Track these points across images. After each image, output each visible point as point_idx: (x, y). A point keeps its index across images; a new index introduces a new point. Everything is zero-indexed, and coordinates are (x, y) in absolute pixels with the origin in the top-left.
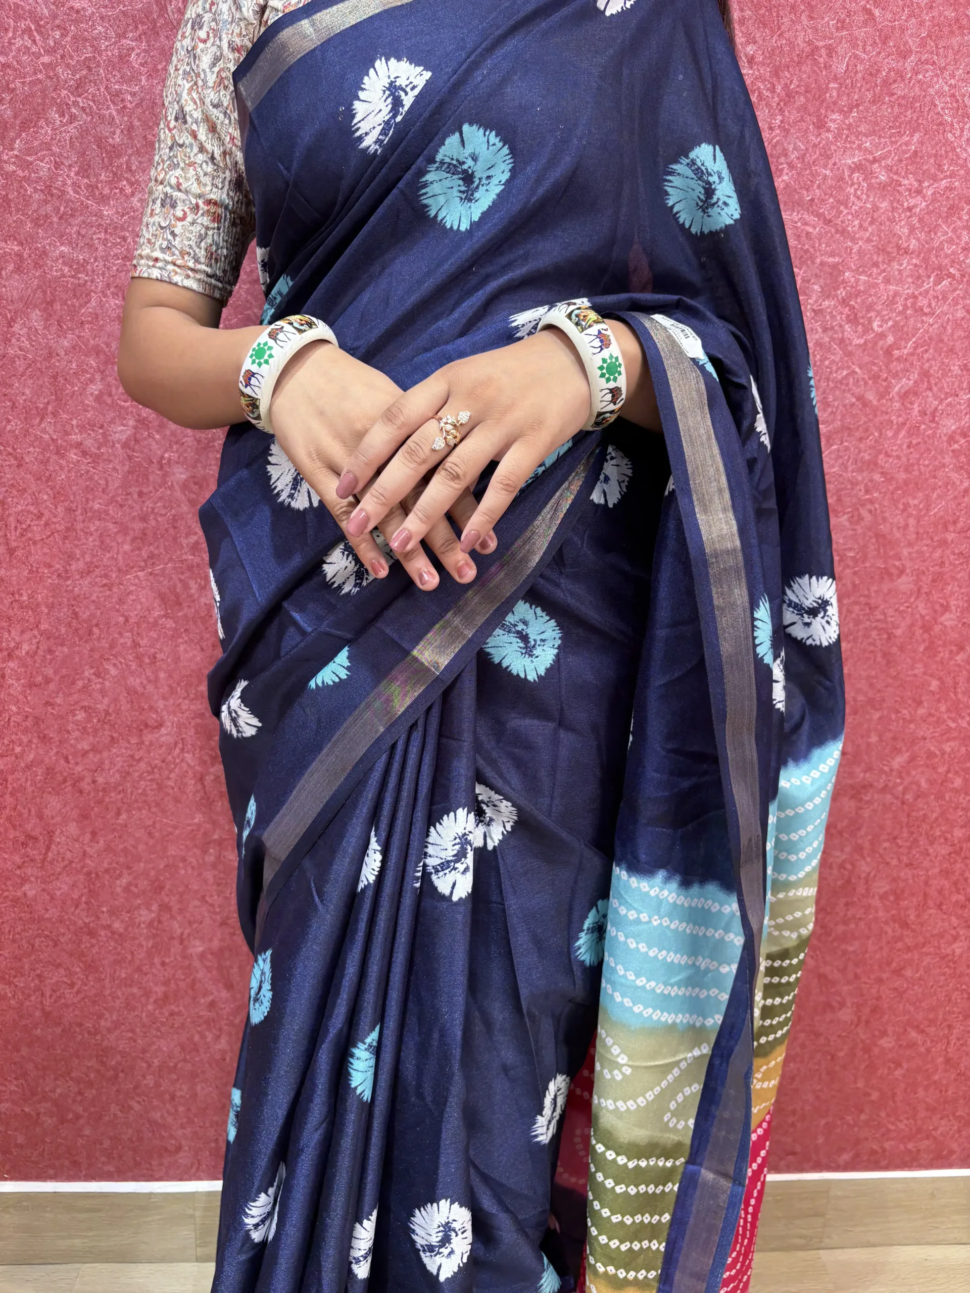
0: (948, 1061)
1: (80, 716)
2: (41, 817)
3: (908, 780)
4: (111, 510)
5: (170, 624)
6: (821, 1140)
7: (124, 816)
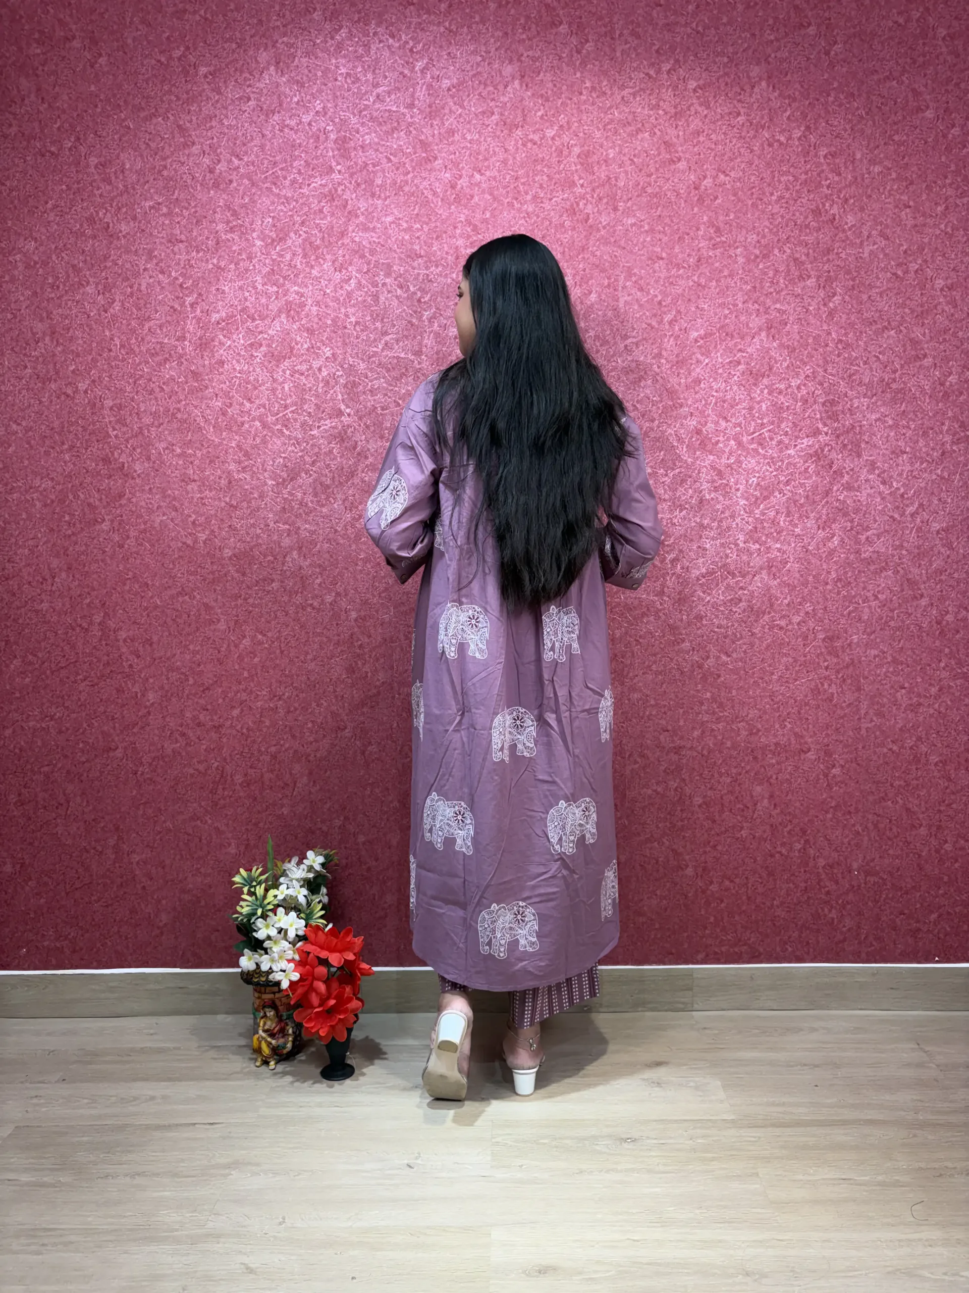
0: (749, 898)
1: (310, 725)
2: (291, 774)
3: (703, 743)
4: (325, 632)
5: (350, 681)
6: (686, 946)
7: (328, 773)
